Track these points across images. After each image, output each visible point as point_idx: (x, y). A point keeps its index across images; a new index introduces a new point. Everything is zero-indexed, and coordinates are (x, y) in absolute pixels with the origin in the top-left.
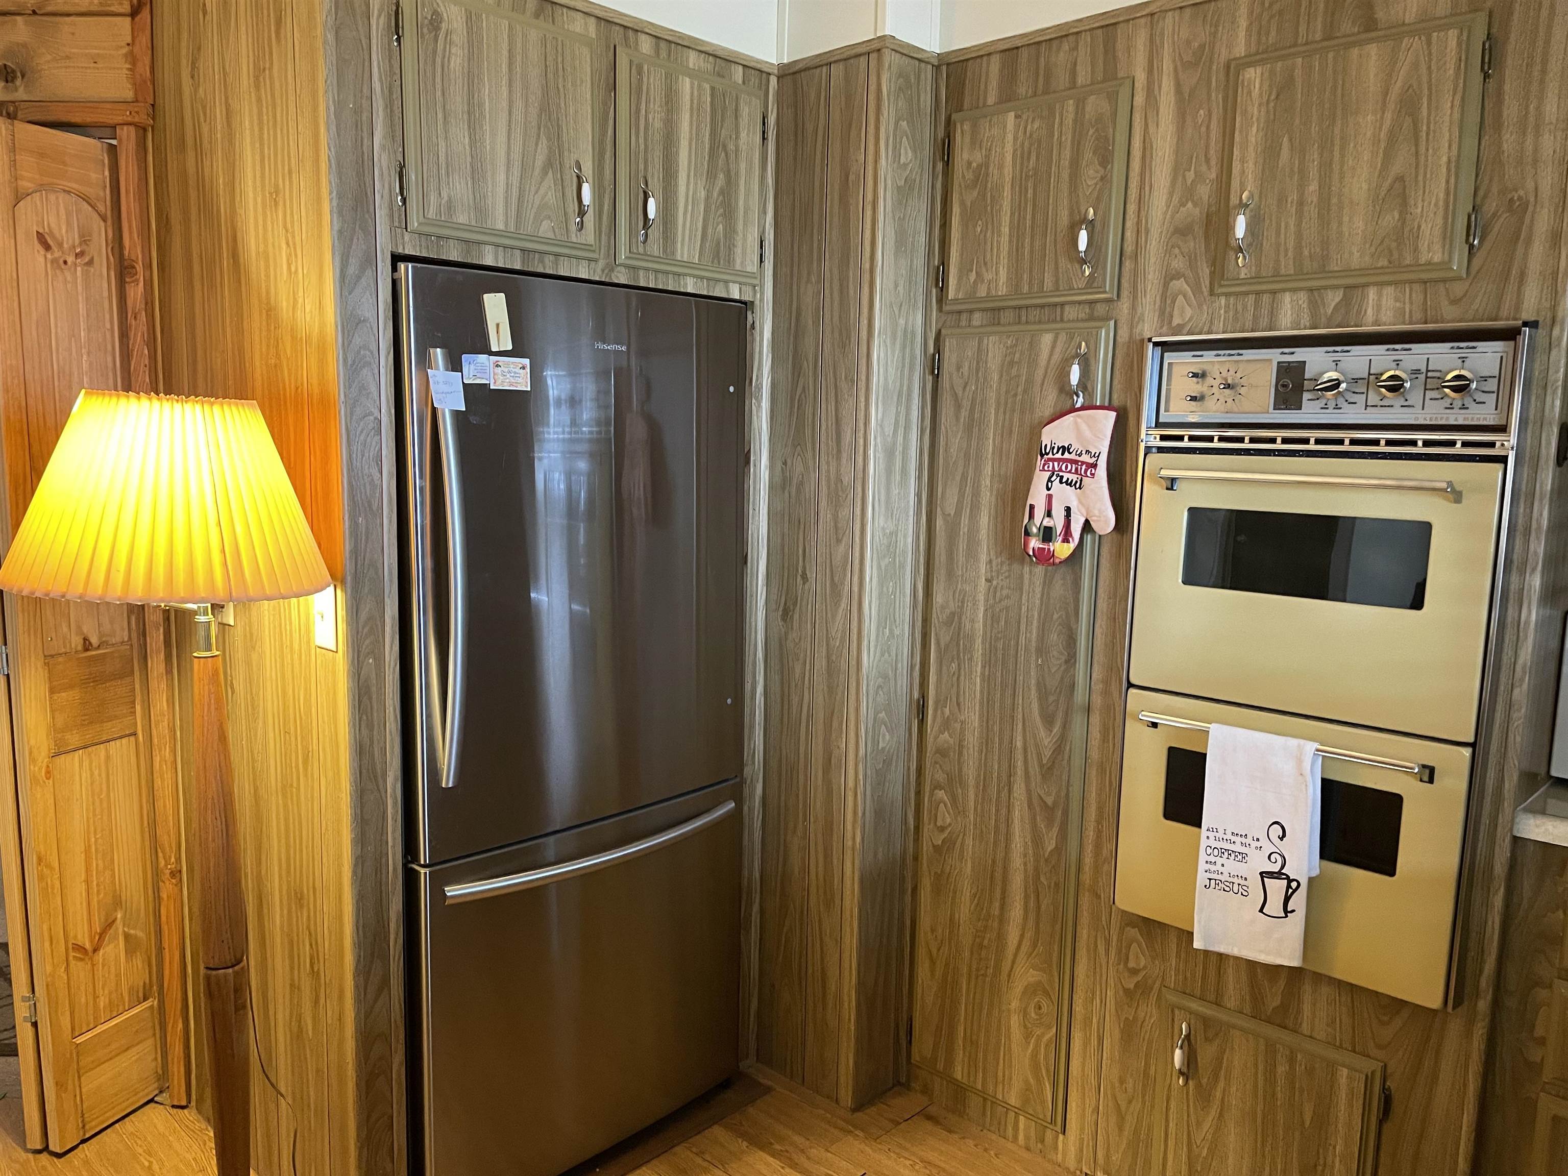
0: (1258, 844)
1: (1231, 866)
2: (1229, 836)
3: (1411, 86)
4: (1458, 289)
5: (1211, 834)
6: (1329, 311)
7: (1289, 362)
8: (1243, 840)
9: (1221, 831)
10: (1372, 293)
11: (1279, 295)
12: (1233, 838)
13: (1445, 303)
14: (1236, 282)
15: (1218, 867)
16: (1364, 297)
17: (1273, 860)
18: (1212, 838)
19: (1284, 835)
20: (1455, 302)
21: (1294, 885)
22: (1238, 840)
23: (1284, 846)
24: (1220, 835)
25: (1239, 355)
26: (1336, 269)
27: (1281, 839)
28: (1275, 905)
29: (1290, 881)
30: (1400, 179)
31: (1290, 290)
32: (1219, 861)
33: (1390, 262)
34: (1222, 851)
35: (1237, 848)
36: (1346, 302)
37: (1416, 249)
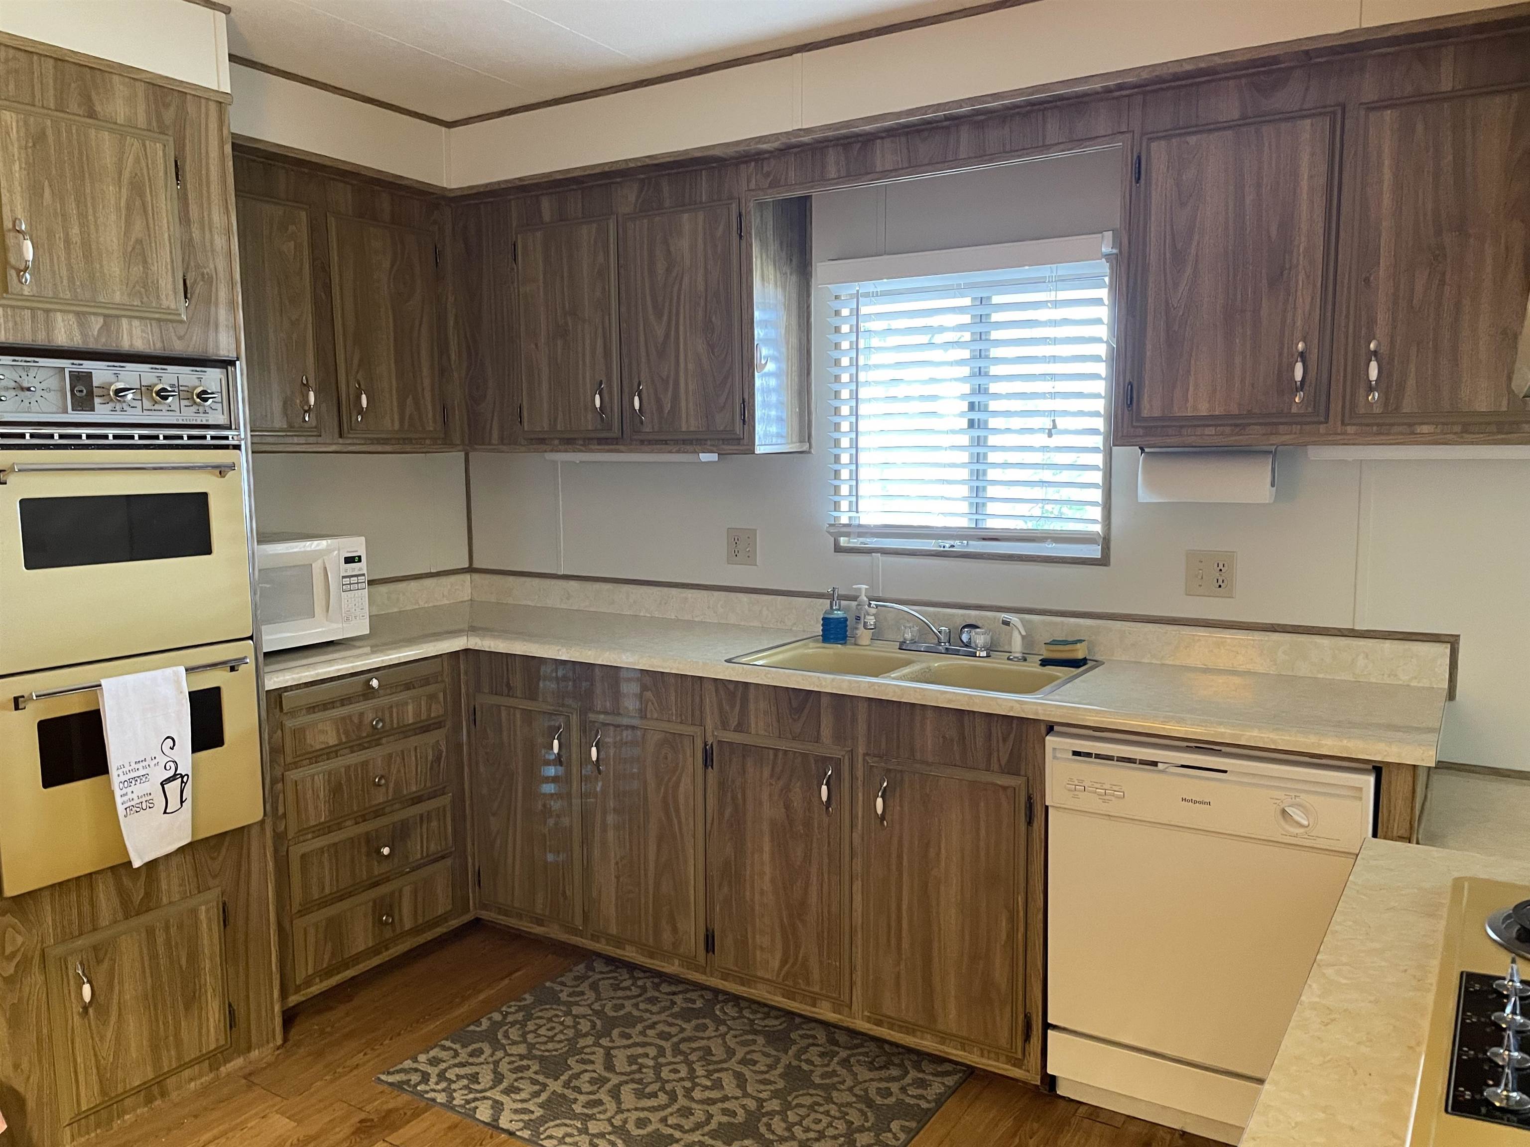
0: (155, 761)
1: (139, 789)
2: (134, 766)
3: (136, 174)
4: (181, 330)
5: (120, 772)
6: (96, 333)
7: (79, 372)
8: (144, 764)
9: (127, 765)
10: (124, 322)
11: (52, 314)
12: (137, 766)
13: (174, 338)
14: (20, 297)
15: (130, 796)
16: (119, 326)
17: (168, 768)
18: (121, 774)
19: (174, 745)
20: (180, 338)
21: (185, 779)
22: (140, 766)
23: (175, 755)
24: (127, 768)
25: (35, 362)
26: (103, 300)
27: (172, 749)
28: (174, 802)
29: (182, 777)
30: (139, 241)
31: (61, 311)
32: (129, 790)
33: (142, 303)
34: (129, 781)
35: (142, 772)
36: (106, 327)
37: (158, 297)
